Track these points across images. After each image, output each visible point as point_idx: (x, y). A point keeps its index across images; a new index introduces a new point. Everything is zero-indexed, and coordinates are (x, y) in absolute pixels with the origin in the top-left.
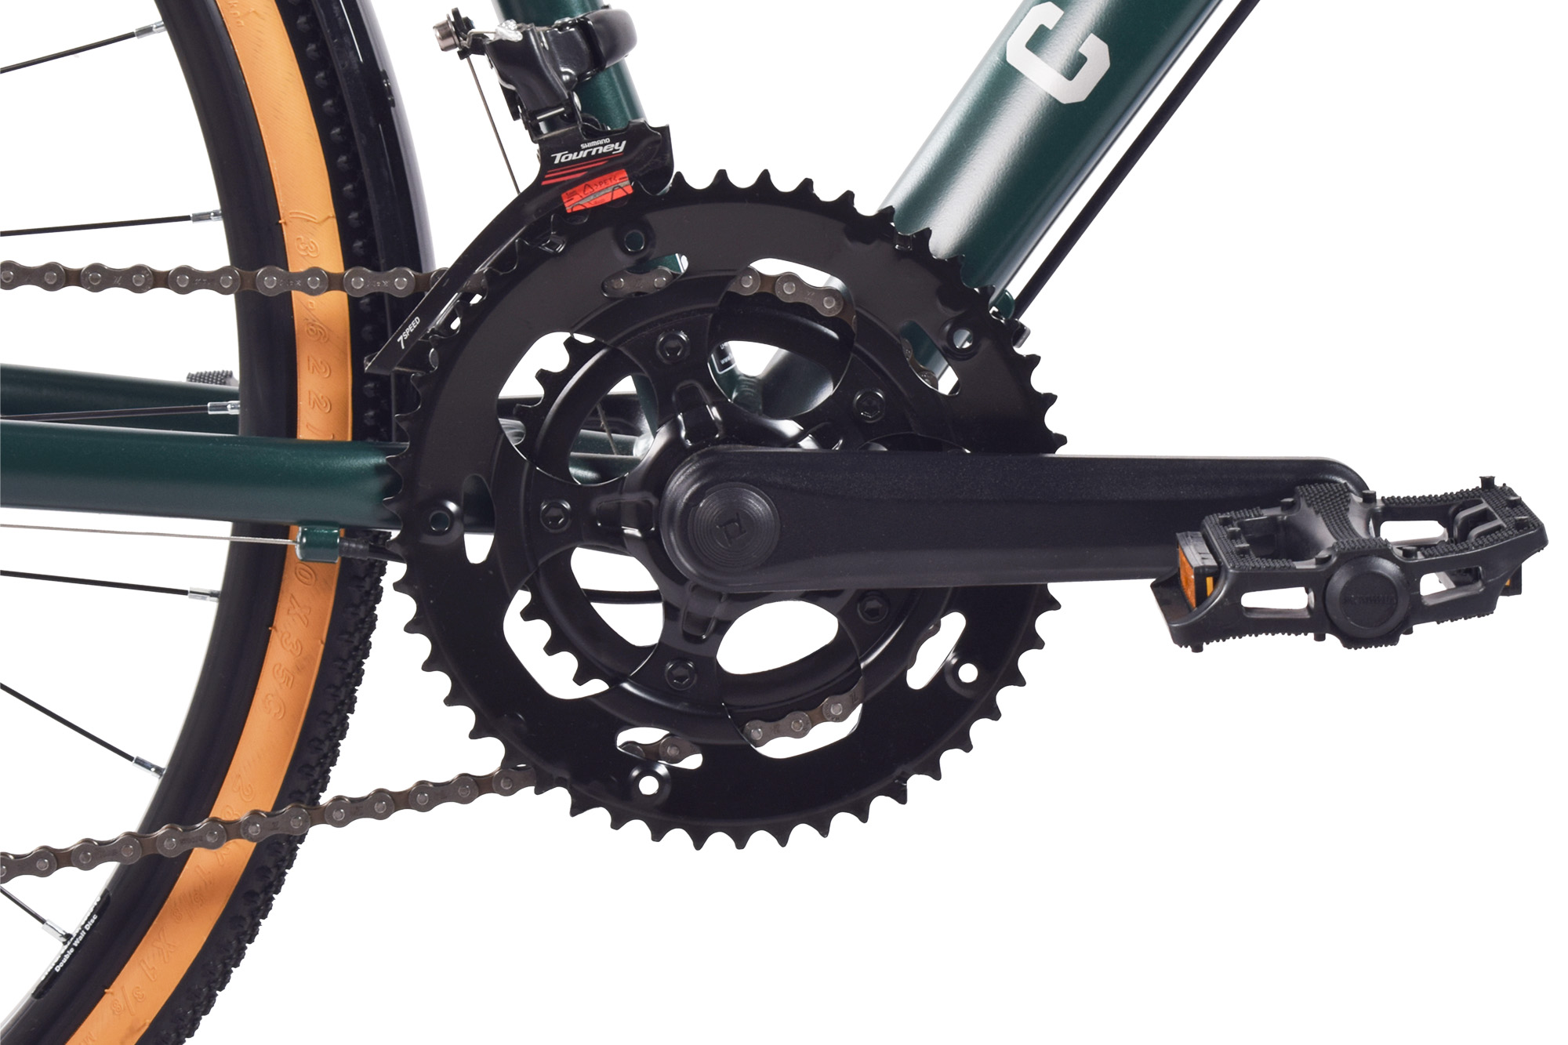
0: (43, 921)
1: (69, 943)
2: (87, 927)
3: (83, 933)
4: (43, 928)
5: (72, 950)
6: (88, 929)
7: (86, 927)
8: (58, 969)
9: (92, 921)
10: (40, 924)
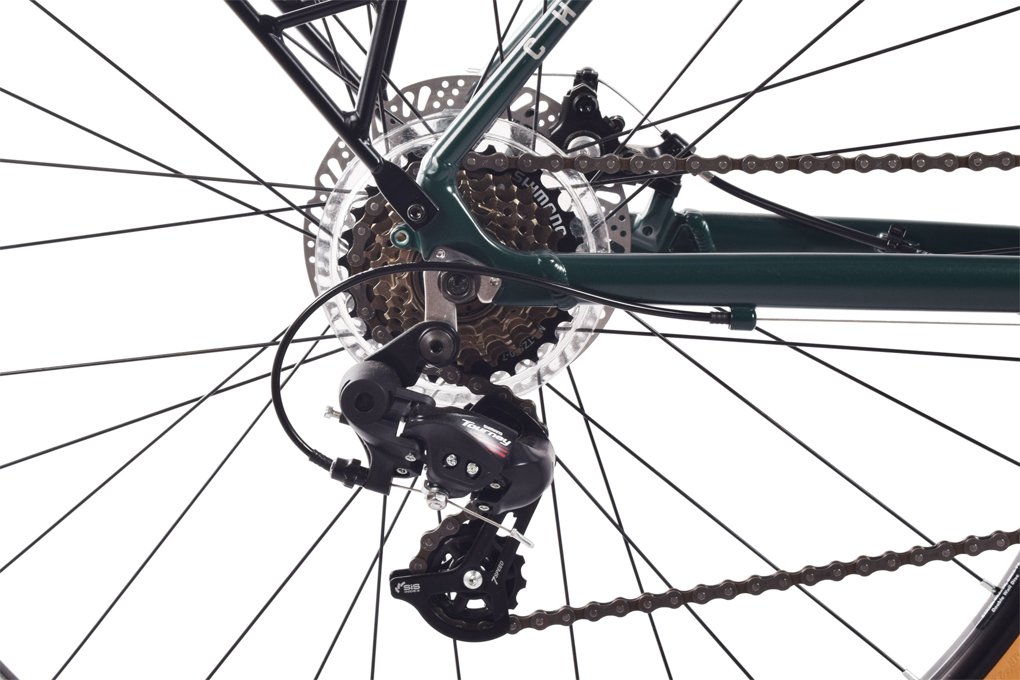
0: (981, 580)
1: (1000, 593)
2: (1013, 583)
3: (1010, 587)
4: (981, 584)
5: (1003, 598)
6: (1013, 584)
7: (1011, 583)
8: (994, 610)
9: (1016, 579)
10: (979, 581)
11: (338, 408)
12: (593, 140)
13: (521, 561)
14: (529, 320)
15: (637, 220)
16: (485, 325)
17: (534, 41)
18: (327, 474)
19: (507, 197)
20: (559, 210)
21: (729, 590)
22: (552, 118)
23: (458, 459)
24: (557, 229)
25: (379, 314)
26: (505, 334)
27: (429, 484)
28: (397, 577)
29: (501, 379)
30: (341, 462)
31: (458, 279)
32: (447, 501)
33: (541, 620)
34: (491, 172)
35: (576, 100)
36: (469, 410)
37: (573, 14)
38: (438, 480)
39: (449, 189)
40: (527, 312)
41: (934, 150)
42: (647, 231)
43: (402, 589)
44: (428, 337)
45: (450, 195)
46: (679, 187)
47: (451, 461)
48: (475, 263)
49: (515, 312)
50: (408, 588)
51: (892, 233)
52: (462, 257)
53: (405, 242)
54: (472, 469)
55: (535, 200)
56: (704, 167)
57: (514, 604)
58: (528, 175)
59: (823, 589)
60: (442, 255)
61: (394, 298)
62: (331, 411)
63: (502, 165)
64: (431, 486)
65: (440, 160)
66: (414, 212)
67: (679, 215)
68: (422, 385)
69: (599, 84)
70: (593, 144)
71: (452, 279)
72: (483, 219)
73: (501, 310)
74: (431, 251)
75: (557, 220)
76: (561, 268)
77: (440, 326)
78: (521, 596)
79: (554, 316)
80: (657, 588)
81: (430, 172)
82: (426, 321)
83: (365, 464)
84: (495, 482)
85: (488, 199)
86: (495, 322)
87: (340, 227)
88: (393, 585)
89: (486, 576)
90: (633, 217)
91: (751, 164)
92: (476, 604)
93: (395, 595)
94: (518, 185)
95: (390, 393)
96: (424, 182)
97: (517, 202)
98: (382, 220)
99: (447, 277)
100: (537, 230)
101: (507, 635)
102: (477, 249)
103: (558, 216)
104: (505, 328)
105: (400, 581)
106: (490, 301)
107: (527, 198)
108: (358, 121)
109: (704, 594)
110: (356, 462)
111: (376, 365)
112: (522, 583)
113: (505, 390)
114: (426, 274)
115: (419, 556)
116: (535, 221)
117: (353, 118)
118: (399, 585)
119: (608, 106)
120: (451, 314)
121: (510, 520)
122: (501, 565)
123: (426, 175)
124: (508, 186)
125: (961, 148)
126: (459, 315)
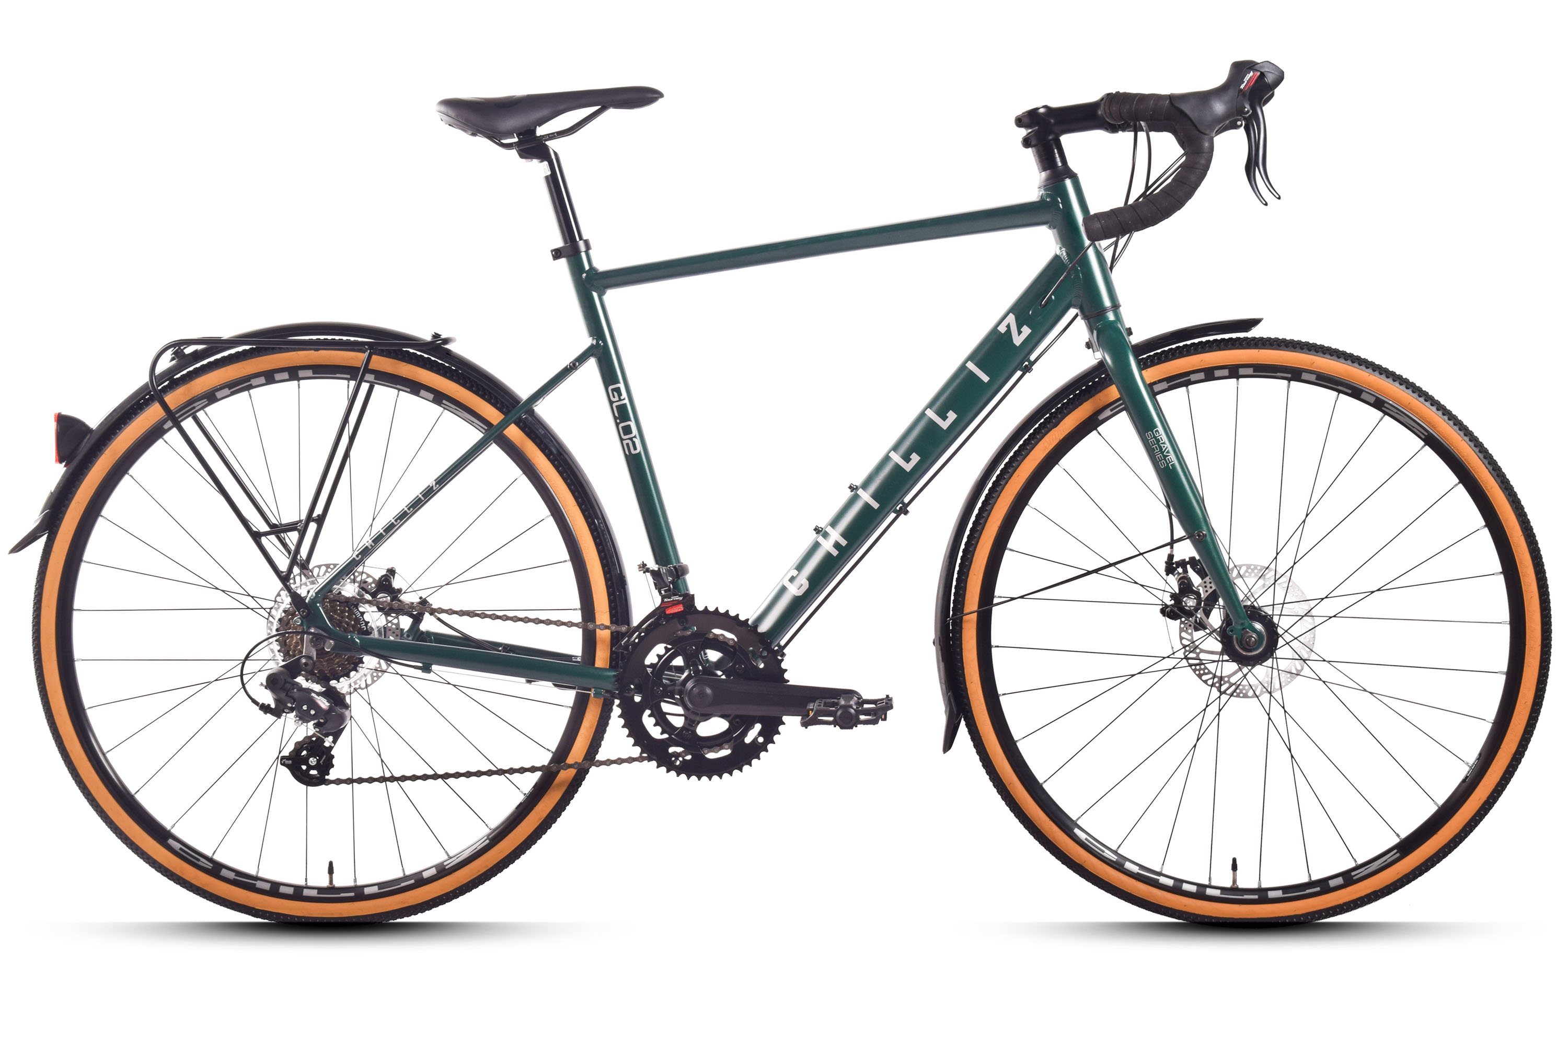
1: (526, 795)
2: (532, 791)
8: (523, 802)
9: (533, 789)
10: (518, 790)
11: (265, 683)
12: (387, 595)
13: (333, 757)
14: (346, 661)
15: (405, 631)
16: (328, 660)
17: (358, 553)
18: (257, 708)
19: (343, 612)
20: (364, 620)
21: (414, 778)
22: (373, 585)
23: (308, 707)
24: (363, 627)
25: (288, 652)
26: (336, 664)
27: (296, 716)
28: (283, 758)
29: (333, 683)
30: (263, 704)
31: (317, 639)
32: (302, 724)
33: (338, 782)
34: (338, 601)
35: (383, 578)
36: (318, 694)
37: (373, 545)
38: (299, 715)
39: (318, 605)
40: (346, 657)
41: (510, 614)
42: (408, 636)
43: (284, 762)
44: (304, 661)
45: (318, 607)
46: (422, 619)
47: (305, 707)
48: (325, 634)
49: (340, 656)
50: (287, 762)
51: (504, 648)
52: (321, 632)
53: (299, 624)
54: (313, 712)
55: (355, 615)
56: (432, 612)
57: (328, 774)
58: (353, 604)
59: (451, 781)
60: (312, 630)
61: (294, 646)
62: (262, 684)
63: (343, 599)
64: (297, 717)
65: (316, 593)
66: (303, 612)
67: (422, 631)
68: (300, 680)
69: (396, 574)
70: (387, 597)
71: (314, 639)
72: (330, 619)
73: (334, 655)
74: (309, 628)
75: (363, 623)
76: (358, 641)
77: (309, 657)
78: (331, 771)
79: (357, 661)
80: (388, 775)
81: (312, 598)
82: (304, 654)
83: (273, 706)
84: (322, 719)
85: (335, 611)
86: (332, 659)
87: (278, 617)
88: (281, 760)
89: (318, 761)
90: (402, 630)
91: (451, 612)
92: (313, 772)
93: (281, 764)
94: (349, 608)
95: (285, 680)
96: (309, 601)
97: (347, 614)
98: (293, 615)
99: (312, 638)
100: (353, 626)
101: (324, 785)
102: (325, 628)
103: (363, 622)
104: (336, 662)
105: (284, 759)
106: (329, 650)
107: (351, 613)
108: (287, 575)
109: (404, 778)
110: (269, 705)
111: (282, 669)
112: (333, 766)
113: (335, 688)
114: (306, 637)
115: (293, 750)
116: (353, 622)
117: (284, 574)
118: (284, 760)
119: (396, 583)
120: (314, 654)
121: (331, 738)
122: (325, 757)
123: (310, 599)
124: (344, 608)
125: (532, 615)
126: (317, 654)
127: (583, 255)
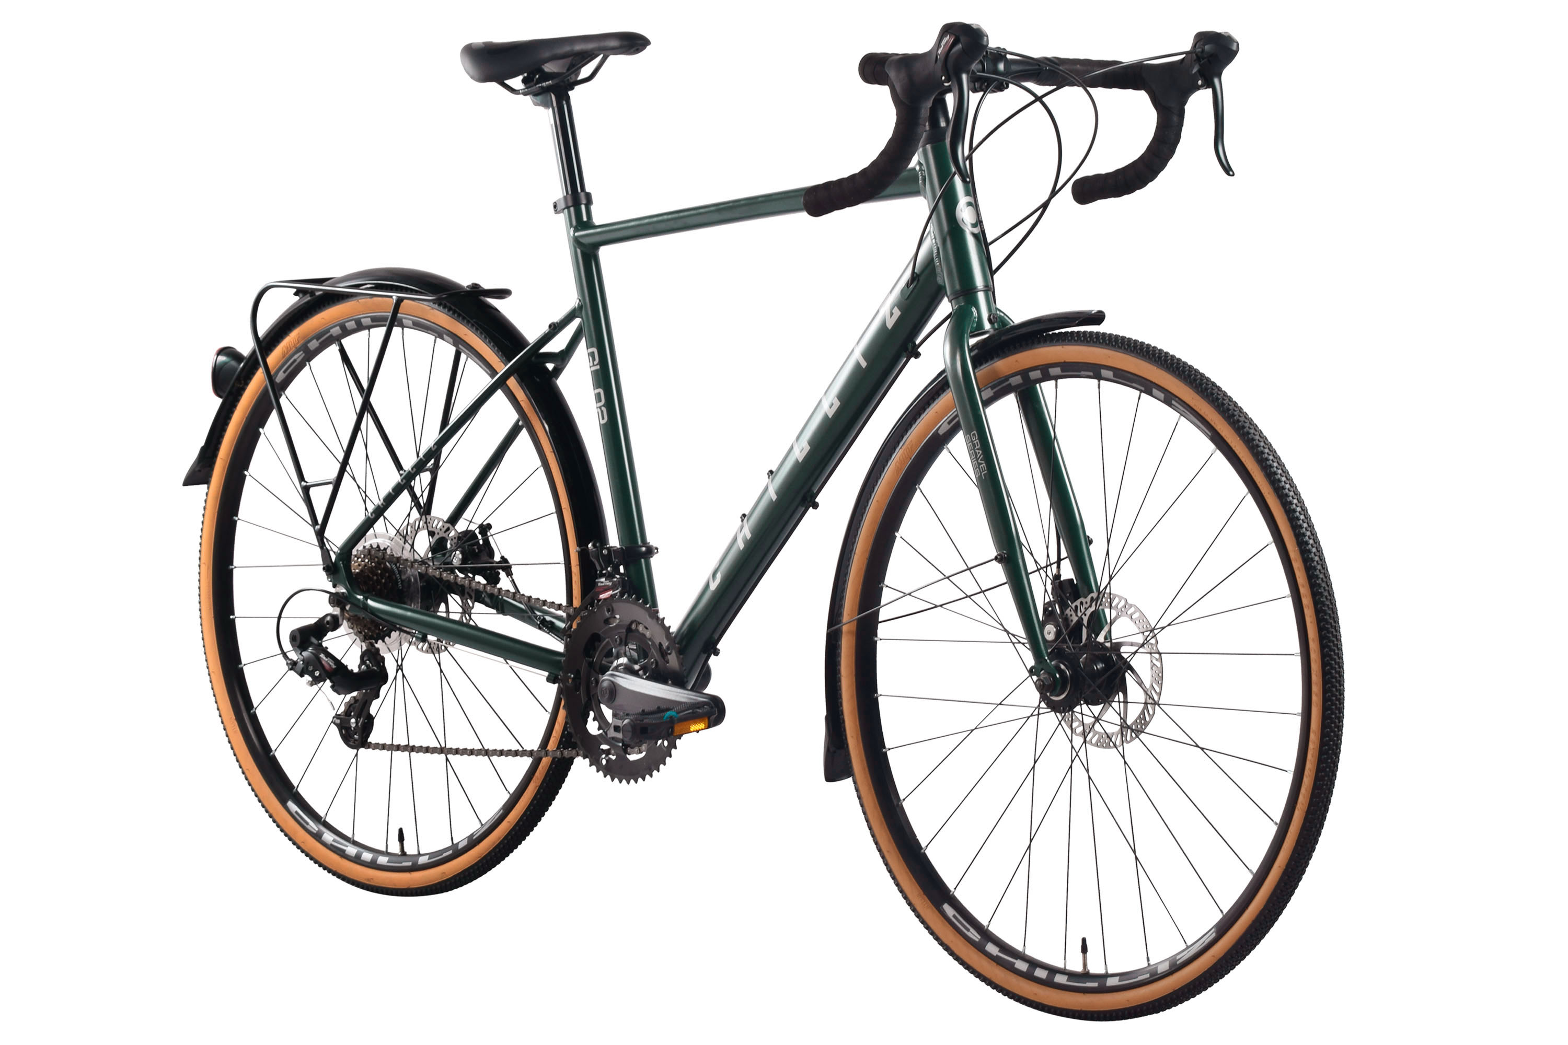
50: (336, 721)
105: (335, 718)
127: (583, 207)
